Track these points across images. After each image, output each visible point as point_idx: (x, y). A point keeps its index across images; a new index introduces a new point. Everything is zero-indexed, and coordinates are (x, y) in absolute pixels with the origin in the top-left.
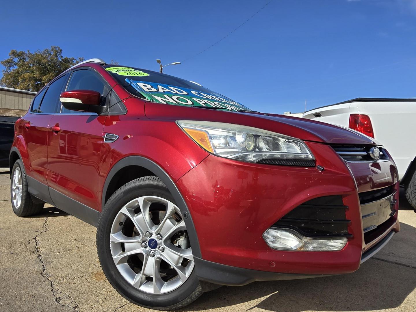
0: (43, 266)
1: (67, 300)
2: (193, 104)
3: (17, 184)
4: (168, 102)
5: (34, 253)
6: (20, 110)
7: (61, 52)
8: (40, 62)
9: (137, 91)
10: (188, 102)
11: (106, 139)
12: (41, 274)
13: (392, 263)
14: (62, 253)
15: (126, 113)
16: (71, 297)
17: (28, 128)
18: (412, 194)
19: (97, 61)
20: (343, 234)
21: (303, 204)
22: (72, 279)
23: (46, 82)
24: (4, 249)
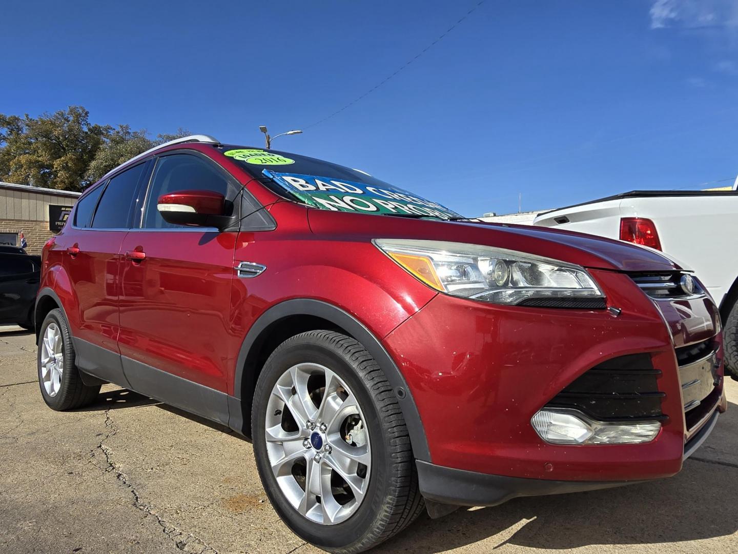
0: (133, 492)
1: (196, 545)
2: (378, 210)
3: (50, 352)
4: (340, 208)
5: (109, 472)
6: (16, 220)
7: (88, 116)
8: (49, 135)
9: (287, 190)
10: (369, 207)
11: (241, 271)
12: (135, 504)
13: (713, 462)
14: (157, 469)
15: (274, 228)
16: (201, 541)
17: (75, 255)
18: (729, 349)
19: (203, 139)
20: (654, 415)
21: (593, 369)
22: (192, 510)
23: (60, 170)
24: (53, 466)
